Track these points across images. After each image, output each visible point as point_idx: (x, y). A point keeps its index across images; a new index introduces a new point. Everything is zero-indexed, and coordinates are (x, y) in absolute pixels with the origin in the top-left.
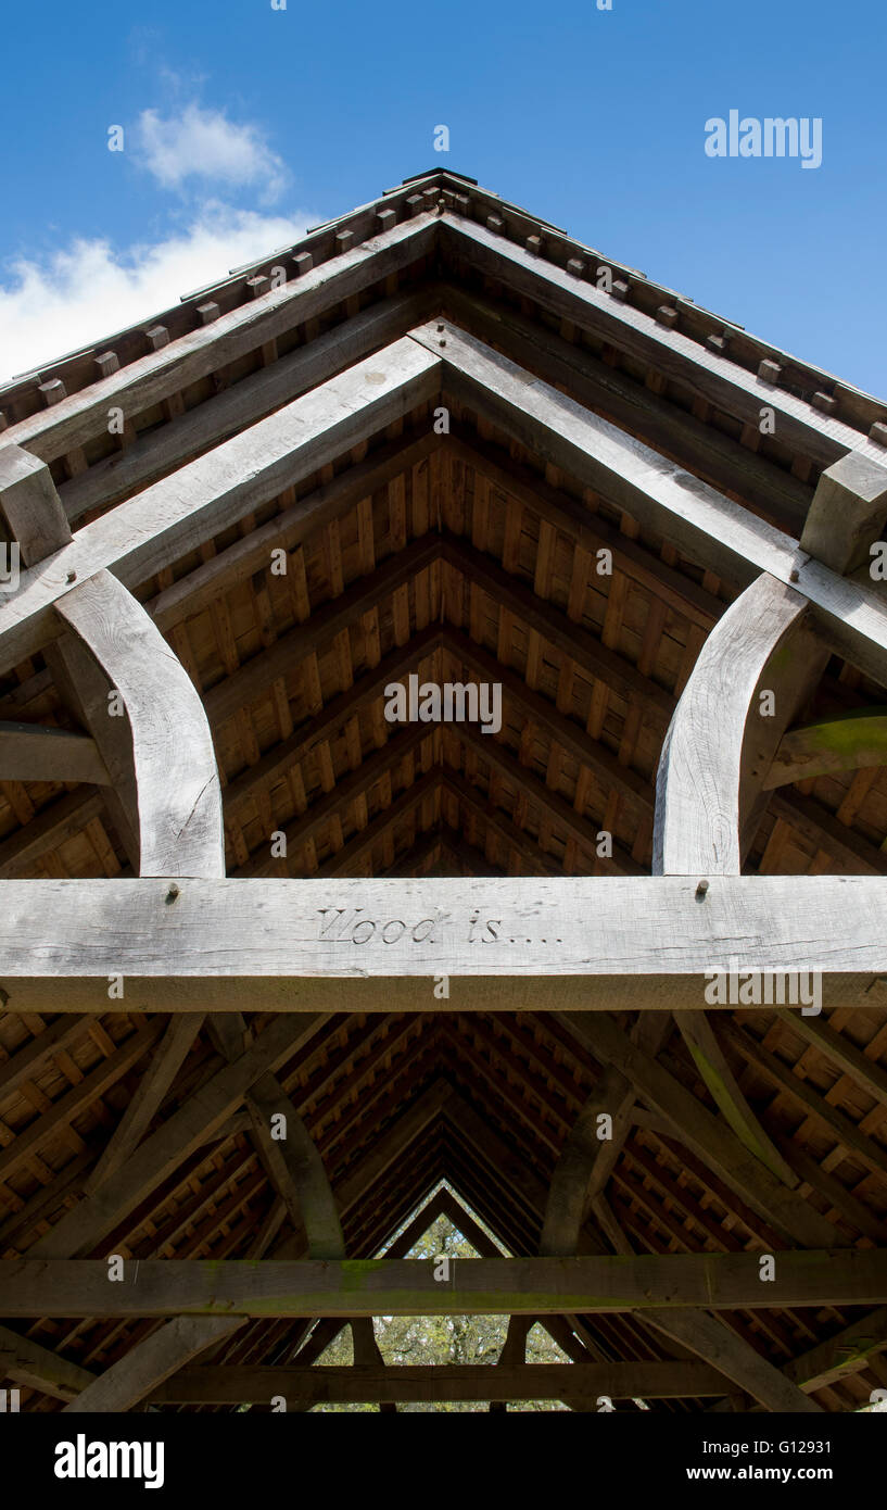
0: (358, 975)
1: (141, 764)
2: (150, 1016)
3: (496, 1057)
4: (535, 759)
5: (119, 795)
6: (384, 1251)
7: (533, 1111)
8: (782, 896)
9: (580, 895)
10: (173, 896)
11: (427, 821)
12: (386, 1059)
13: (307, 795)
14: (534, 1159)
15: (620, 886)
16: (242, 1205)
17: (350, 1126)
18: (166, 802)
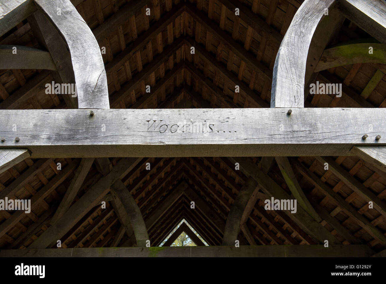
0: (162, 144)
1: (75, 65)
2: (73, 159)
3: (205, 174)
4: (222, 58)
5: (60, 74)
6: (162, 244)
7: (219, 194)
8: (320, 116)
9: (244, 115)
10: (92, 115)
11: (178, 82)
12: (162, 174)
13: (131, 73)
14: (219, 211)
15: (259, 112)
16: (108, 229)
17: (148, 199)
18: (86, 80)
